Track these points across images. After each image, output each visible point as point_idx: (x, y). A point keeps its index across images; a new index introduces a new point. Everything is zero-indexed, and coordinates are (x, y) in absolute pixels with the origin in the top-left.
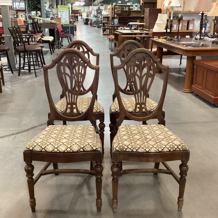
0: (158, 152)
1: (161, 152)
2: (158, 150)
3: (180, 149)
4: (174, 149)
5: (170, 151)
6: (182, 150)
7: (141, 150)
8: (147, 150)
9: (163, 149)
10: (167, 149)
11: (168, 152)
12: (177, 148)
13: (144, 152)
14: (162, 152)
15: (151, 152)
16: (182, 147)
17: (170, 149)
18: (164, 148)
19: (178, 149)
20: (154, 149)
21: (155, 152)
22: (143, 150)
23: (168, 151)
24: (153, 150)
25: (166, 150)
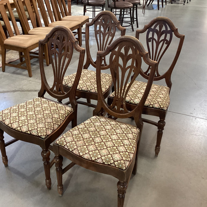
0: (90, 161)
1: (93, 161)
2: (91, 158)
3: (116, 165)
4: (109, 163)
5: (104, 163)
6: (118, 168)
7: (76, 152)
8: (81, 154)
9: (96, 159)
10: (101, 161)
11: (101, 164)
12: (112, 163)
13: (77, 155)
14: (95, 162)
15: (84, 157)
16: (119, 164)
17: (104, 161)
18: (98, 158)
19: (113, 165)
20: (88, 156)
21: (88, 159)
22: (77, 153)
23: (102, 162)
24: (86, 156)
25: (99, 161)
